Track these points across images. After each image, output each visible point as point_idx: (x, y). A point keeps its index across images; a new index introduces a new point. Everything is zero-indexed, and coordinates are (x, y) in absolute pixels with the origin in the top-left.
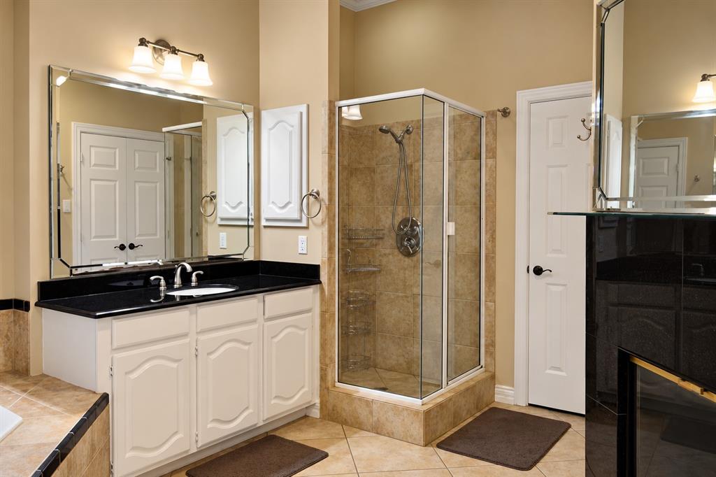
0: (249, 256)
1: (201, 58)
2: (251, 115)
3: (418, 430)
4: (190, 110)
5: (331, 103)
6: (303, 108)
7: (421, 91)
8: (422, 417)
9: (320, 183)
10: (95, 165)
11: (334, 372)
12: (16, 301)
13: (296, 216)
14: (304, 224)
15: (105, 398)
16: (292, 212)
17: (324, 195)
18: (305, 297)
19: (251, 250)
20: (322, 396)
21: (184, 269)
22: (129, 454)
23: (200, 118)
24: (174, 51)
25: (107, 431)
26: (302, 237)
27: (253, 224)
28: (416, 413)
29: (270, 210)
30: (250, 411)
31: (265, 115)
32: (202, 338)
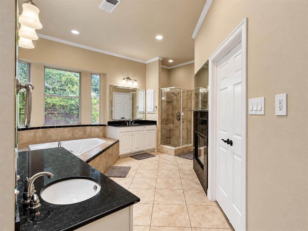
0: (144, 119)
1: (136, 80)
2: (144, 91)
3: (173, 153)
4: (134, 90)
5: (159, 89)
6: (154, 90)
7: (175, 87)
8: (174, 150)
9: (157, 105)
10: (118, 101)
11: (160, 142)
12: (104, 125)
13: (153, 111)
14: (154, 113)
15: (118, 141)
16: (152, 111)
17: (158, 107)
18: (153, 127)
19: (144, 118)
20: (157, 147)
21: (131, 121)
22: (122, 151)
23: (136, 91)
24: (130, 79)
25: (118, 146)
26: (154, 115)
27: (144, 113)
28: (173, 150)
29: (148, 110)
30: (142, 147)
31: (147, 91)
32: (134, 132)
